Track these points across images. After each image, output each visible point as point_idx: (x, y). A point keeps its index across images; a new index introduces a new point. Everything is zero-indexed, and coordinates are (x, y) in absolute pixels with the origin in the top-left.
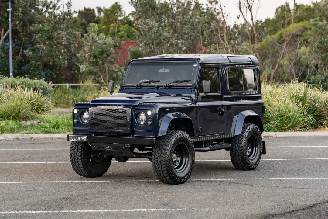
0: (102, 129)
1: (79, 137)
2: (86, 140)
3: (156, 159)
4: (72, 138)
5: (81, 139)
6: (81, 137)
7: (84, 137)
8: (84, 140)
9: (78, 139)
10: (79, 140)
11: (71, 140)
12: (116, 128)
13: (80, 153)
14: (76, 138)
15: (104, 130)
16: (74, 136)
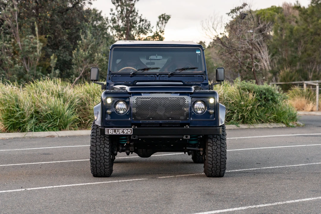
0: (151, 120)
1: (120, 129)
2: (131, 133)
4: (109, 131)
5: (123, 132)
6: (124, 130)
7: (127, 130)
8: (127, 133)
9: (118, 132)
10: (120, 133)
11: (108, 133)
12: (170, 119)
13: (108, 149)
14: (115, 131)
15: (154, 121)
16: (112, 130)
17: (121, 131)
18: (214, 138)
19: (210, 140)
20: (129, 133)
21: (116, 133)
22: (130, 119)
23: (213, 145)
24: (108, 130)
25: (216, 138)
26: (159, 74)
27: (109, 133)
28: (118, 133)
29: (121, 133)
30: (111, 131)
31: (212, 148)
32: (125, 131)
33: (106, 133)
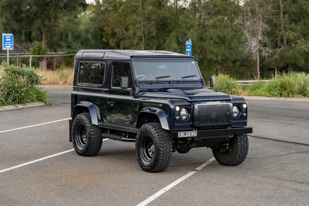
0: (208, 123)
1: (188, 132)
3: (243, 145)
5: (191, 134)
6: (191, 132)
7: (194, 132)
8: (193, 135)
14: (185, 135)
15: (210, 124)
16: (183, 133)
17: (189, 134)
18: (241, 136)
19: (238, 137)
20: (195, 135)
21: (186, 136)
22: (191, 123)
23: (242, 141)
24: (180, 133)
25: (243, 135)
26: (172, 82)
27: (181, 136)
28: (187, 136)
29: (189, 135)
30: (182, 135)
31: (241, 144)
32: (192, 134)
33: (179, 136)
